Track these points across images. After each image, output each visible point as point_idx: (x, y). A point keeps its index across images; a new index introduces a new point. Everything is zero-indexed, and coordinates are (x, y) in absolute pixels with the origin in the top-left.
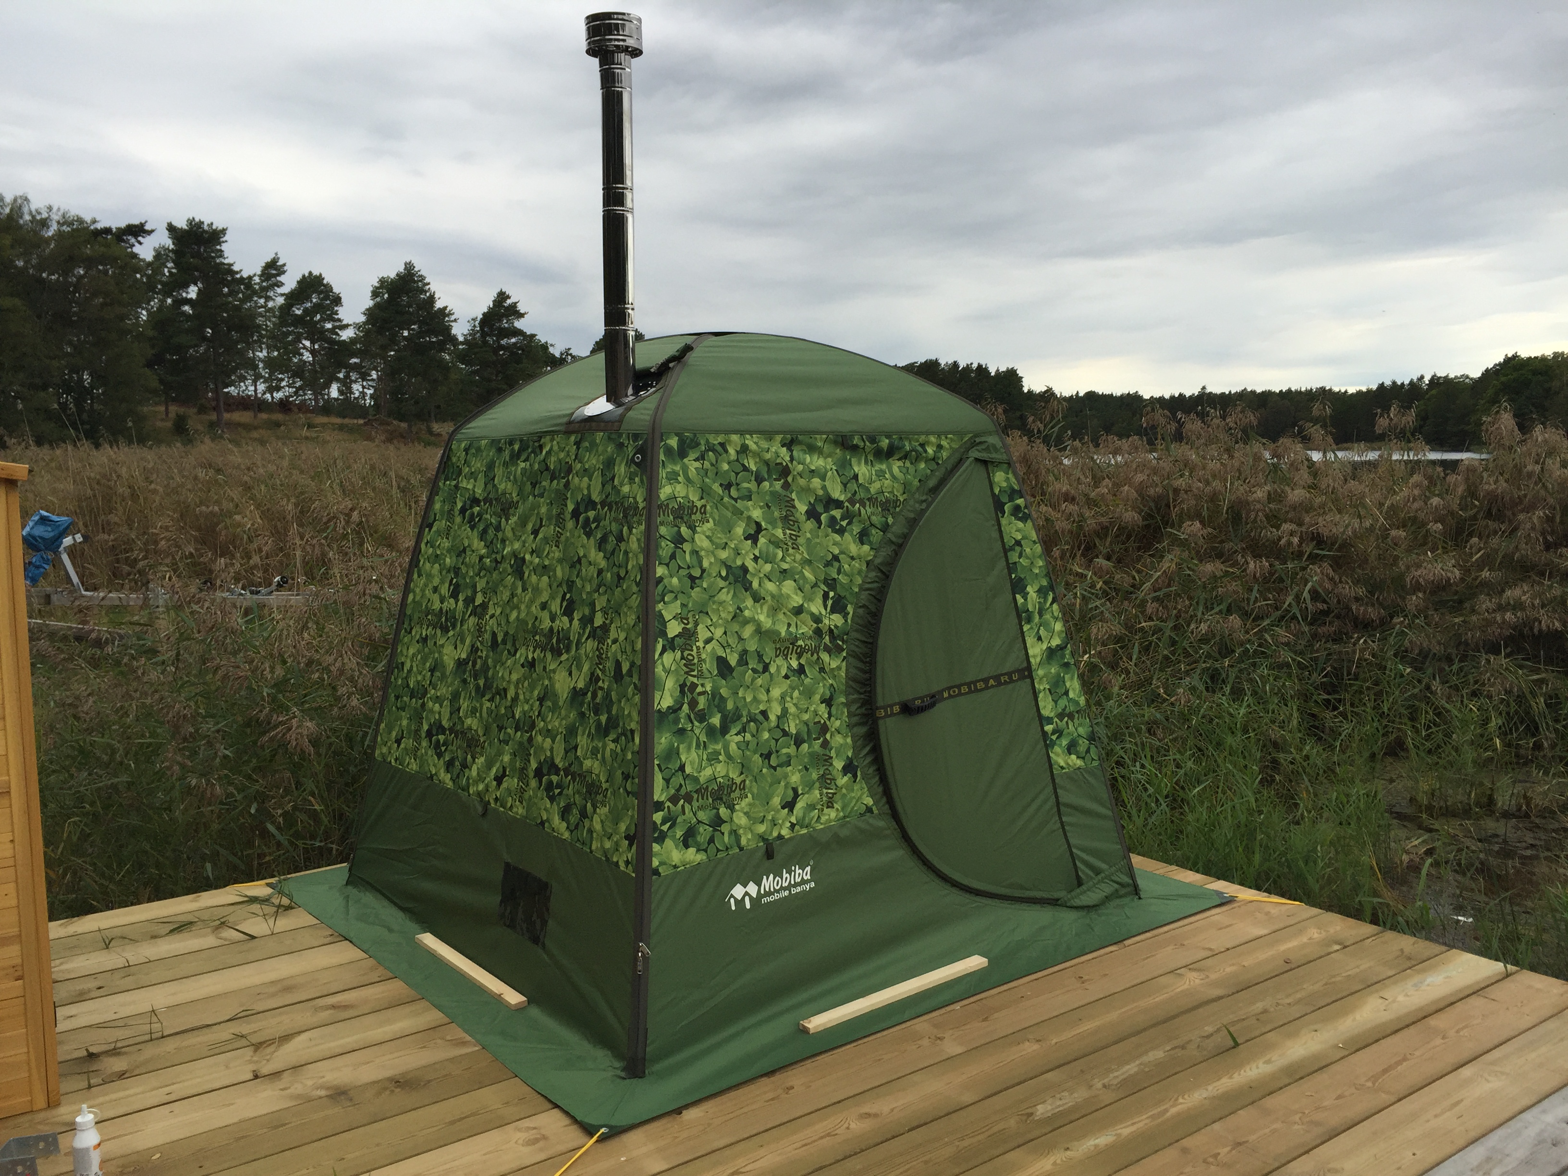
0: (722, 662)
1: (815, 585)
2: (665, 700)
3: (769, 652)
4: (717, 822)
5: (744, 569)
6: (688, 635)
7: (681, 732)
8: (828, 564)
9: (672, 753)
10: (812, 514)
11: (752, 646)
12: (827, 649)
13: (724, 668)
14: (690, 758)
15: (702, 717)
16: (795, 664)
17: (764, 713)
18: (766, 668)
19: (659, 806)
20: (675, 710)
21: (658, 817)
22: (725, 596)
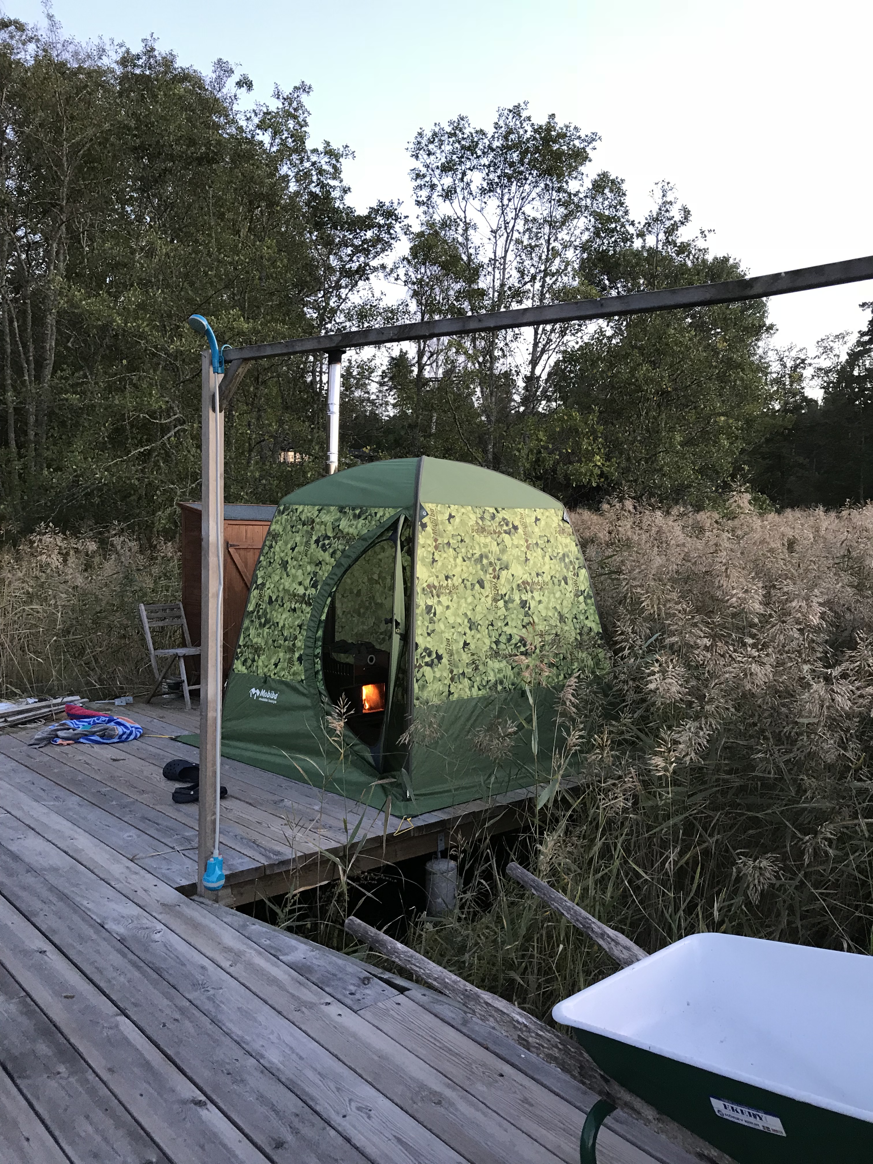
0: (270, 597)
1: (309, 574)
2: (250, 608)
3: (286, 598)
4: (253, 661)
5: (287, 562)
6: (263, 584)
7: (252, 621)
8: (317, 565)
9: (248, 629)
10: (317, 542)
11: (281, 595)
12: (306, 603)
13: (270, 602)
14: (252, 632)
15: (259, 618)
16: (293, 607)
17: (277, 623)
18: (283, 606)
19: (240, 646)
20: (253, 612)
21: (239, 650)
22: (278, 571)
